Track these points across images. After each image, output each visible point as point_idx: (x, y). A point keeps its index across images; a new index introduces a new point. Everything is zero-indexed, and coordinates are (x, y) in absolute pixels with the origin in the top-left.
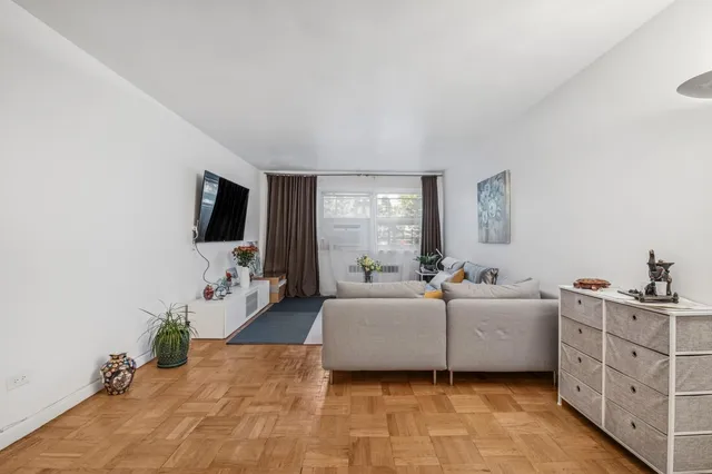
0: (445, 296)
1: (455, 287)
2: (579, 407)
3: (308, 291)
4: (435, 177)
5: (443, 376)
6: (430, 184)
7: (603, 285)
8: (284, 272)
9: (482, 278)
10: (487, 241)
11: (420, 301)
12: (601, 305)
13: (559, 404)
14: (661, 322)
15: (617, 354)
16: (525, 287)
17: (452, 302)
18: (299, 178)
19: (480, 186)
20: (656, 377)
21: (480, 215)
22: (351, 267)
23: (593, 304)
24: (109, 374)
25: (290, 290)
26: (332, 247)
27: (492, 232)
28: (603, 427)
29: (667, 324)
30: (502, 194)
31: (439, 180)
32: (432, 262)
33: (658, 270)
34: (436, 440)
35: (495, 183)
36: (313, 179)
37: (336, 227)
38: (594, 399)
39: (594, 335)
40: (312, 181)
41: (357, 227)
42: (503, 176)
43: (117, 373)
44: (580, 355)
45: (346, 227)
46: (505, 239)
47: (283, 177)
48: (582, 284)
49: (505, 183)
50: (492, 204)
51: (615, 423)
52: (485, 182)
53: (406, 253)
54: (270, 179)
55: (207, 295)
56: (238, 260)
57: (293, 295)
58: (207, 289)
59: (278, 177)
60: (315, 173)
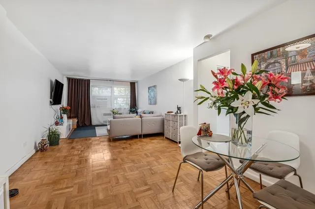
0: (141, 117)
1: (143, 115)
3: (87, 123)
4: (134, 83)
5: (140, 136)
6: (133, 85)
7: (172, 112)
8: (76, 117)
9: (150, 113)
10: (151, 104)
11: (135, 118)
12: (171, 116)
13: (165, 138)
15: (172, 124)
16: (158, 114)
17: (143, 118)
18: (82, 80)
19: (149, 88)
21: (149, 97)
22: (104, 114)
24: (43, 145)
26: (96, 107)
27: (152, 102)
28: (171, 138)
30: (154, 91)
31: (136, 84)
32: (134, 111)
33: (179, 109)
35: (153, 88)
36: (89, 81)
37: (98, 99)
38: (170, 134)
39: (169, 122)
40: (88, 82)
41: (106, 99)
42: (155, 86)
43: (45, 145)
45: (102, 99)
46: (155, 103)
47: (75, 79)
48: (168, 112)
49: (155, 88)
50: (152, 94)
53: (125, 109)
54: (69, 79)
55: (57, 124)
56: (62, 112)
57: (81, 125)
58: (57, 121)
59: (72, 79)
60: (89, 78)
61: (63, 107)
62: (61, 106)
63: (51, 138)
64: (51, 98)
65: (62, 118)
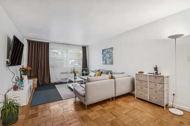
2: (142, 98)
3: (46, 81)
6: (84, 49)
8: (36, 76)
9: (108, 73)
12: (147, 76)
13: (136, 98)
14: (162, 78)
15: (151, 85)
17: (115, 79)
18: (42, 43)
20: (161, 88)
21: (103, 58)
22: (61, 73)
23: (145, 76)
25: (40, 83)
26: (54, 67)
27: (108, 62)
28: (148, 101)
29: (164, 78)
30: (111, 53)
32: (86, 70)
34: (126, 114)
35: (109, 50)
36: (48, 44)
37: (56, 60)
38: (146, 95)
39: (145, 82)
41: (63, 60)
42: (112, 48)
44: (141, 87)
45: (60, 60)
46: (112, 63)
47: (35, 42)
48: (140, 72)
49: (112, 50)
50: (108, 55)
51: (151, 99)
52: (105, 50)
54: (29, 42)
55: (15, 88)
56: (22, 73)
57: (41, 84)
58: (15, 86)
59: (33, 42)
60: (48, 42)
61: (23, 68)
62: (21, 67)
63: (5, 115)
64: (8, 58)
65: (22, 79)
